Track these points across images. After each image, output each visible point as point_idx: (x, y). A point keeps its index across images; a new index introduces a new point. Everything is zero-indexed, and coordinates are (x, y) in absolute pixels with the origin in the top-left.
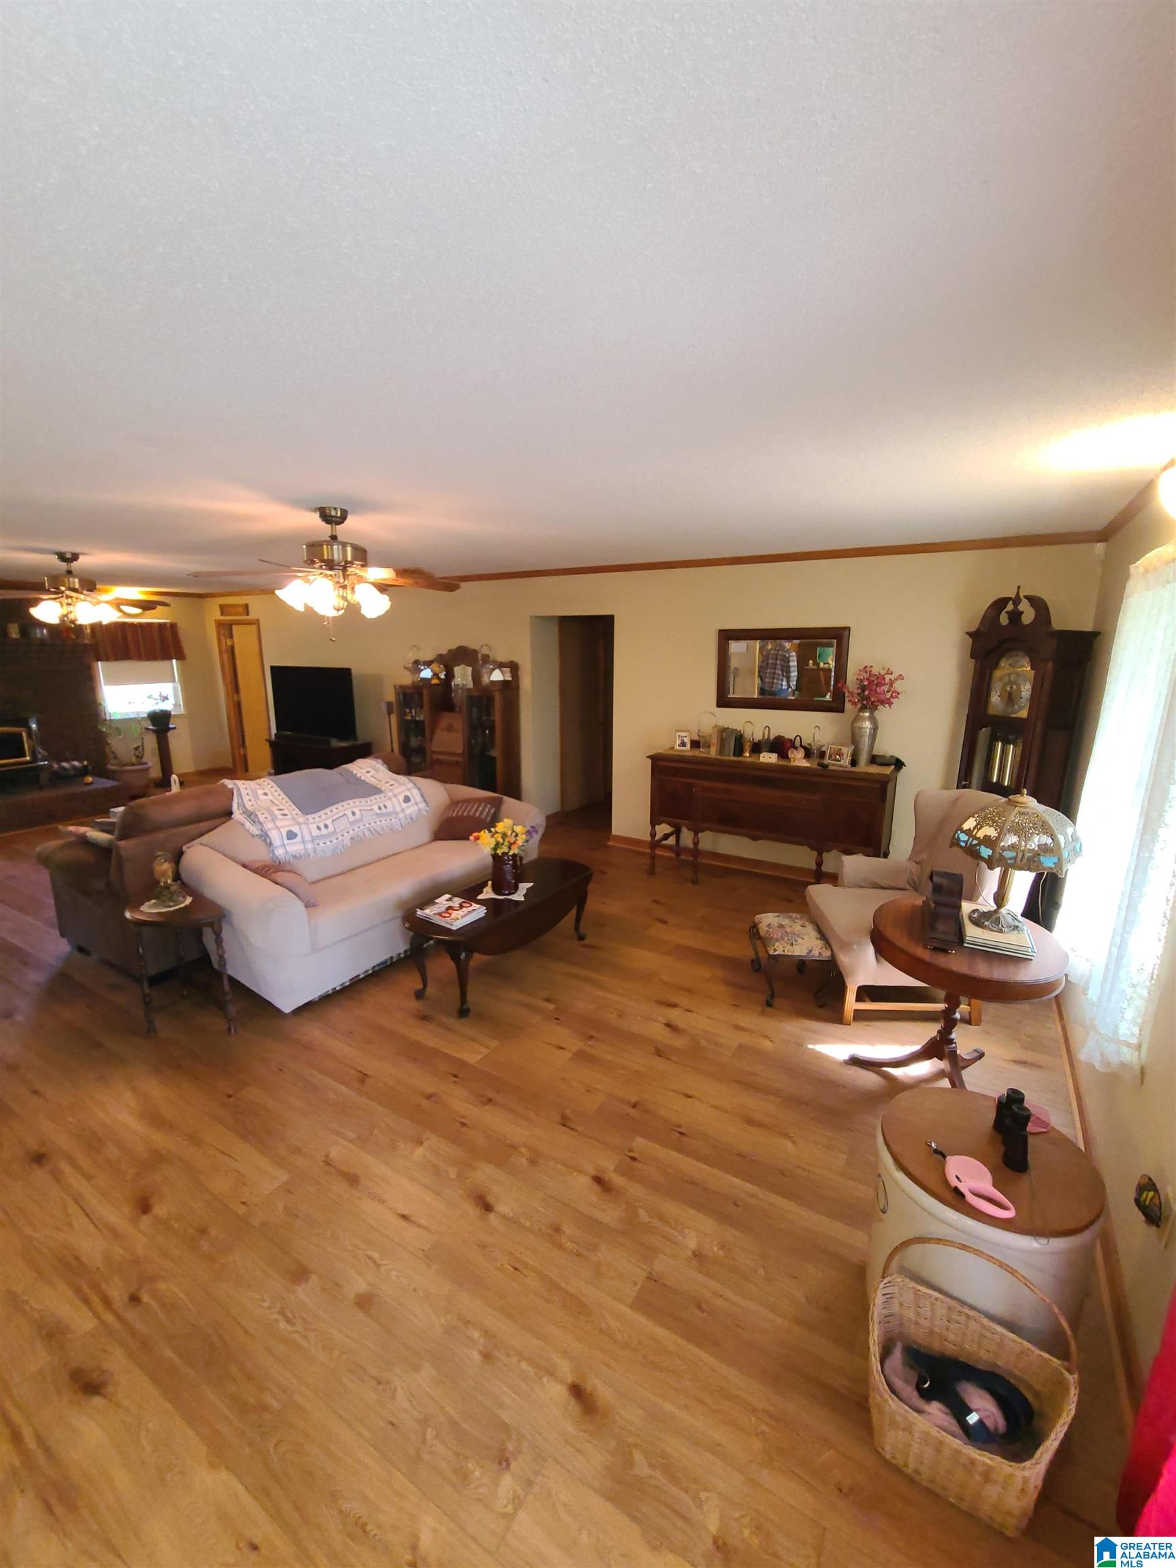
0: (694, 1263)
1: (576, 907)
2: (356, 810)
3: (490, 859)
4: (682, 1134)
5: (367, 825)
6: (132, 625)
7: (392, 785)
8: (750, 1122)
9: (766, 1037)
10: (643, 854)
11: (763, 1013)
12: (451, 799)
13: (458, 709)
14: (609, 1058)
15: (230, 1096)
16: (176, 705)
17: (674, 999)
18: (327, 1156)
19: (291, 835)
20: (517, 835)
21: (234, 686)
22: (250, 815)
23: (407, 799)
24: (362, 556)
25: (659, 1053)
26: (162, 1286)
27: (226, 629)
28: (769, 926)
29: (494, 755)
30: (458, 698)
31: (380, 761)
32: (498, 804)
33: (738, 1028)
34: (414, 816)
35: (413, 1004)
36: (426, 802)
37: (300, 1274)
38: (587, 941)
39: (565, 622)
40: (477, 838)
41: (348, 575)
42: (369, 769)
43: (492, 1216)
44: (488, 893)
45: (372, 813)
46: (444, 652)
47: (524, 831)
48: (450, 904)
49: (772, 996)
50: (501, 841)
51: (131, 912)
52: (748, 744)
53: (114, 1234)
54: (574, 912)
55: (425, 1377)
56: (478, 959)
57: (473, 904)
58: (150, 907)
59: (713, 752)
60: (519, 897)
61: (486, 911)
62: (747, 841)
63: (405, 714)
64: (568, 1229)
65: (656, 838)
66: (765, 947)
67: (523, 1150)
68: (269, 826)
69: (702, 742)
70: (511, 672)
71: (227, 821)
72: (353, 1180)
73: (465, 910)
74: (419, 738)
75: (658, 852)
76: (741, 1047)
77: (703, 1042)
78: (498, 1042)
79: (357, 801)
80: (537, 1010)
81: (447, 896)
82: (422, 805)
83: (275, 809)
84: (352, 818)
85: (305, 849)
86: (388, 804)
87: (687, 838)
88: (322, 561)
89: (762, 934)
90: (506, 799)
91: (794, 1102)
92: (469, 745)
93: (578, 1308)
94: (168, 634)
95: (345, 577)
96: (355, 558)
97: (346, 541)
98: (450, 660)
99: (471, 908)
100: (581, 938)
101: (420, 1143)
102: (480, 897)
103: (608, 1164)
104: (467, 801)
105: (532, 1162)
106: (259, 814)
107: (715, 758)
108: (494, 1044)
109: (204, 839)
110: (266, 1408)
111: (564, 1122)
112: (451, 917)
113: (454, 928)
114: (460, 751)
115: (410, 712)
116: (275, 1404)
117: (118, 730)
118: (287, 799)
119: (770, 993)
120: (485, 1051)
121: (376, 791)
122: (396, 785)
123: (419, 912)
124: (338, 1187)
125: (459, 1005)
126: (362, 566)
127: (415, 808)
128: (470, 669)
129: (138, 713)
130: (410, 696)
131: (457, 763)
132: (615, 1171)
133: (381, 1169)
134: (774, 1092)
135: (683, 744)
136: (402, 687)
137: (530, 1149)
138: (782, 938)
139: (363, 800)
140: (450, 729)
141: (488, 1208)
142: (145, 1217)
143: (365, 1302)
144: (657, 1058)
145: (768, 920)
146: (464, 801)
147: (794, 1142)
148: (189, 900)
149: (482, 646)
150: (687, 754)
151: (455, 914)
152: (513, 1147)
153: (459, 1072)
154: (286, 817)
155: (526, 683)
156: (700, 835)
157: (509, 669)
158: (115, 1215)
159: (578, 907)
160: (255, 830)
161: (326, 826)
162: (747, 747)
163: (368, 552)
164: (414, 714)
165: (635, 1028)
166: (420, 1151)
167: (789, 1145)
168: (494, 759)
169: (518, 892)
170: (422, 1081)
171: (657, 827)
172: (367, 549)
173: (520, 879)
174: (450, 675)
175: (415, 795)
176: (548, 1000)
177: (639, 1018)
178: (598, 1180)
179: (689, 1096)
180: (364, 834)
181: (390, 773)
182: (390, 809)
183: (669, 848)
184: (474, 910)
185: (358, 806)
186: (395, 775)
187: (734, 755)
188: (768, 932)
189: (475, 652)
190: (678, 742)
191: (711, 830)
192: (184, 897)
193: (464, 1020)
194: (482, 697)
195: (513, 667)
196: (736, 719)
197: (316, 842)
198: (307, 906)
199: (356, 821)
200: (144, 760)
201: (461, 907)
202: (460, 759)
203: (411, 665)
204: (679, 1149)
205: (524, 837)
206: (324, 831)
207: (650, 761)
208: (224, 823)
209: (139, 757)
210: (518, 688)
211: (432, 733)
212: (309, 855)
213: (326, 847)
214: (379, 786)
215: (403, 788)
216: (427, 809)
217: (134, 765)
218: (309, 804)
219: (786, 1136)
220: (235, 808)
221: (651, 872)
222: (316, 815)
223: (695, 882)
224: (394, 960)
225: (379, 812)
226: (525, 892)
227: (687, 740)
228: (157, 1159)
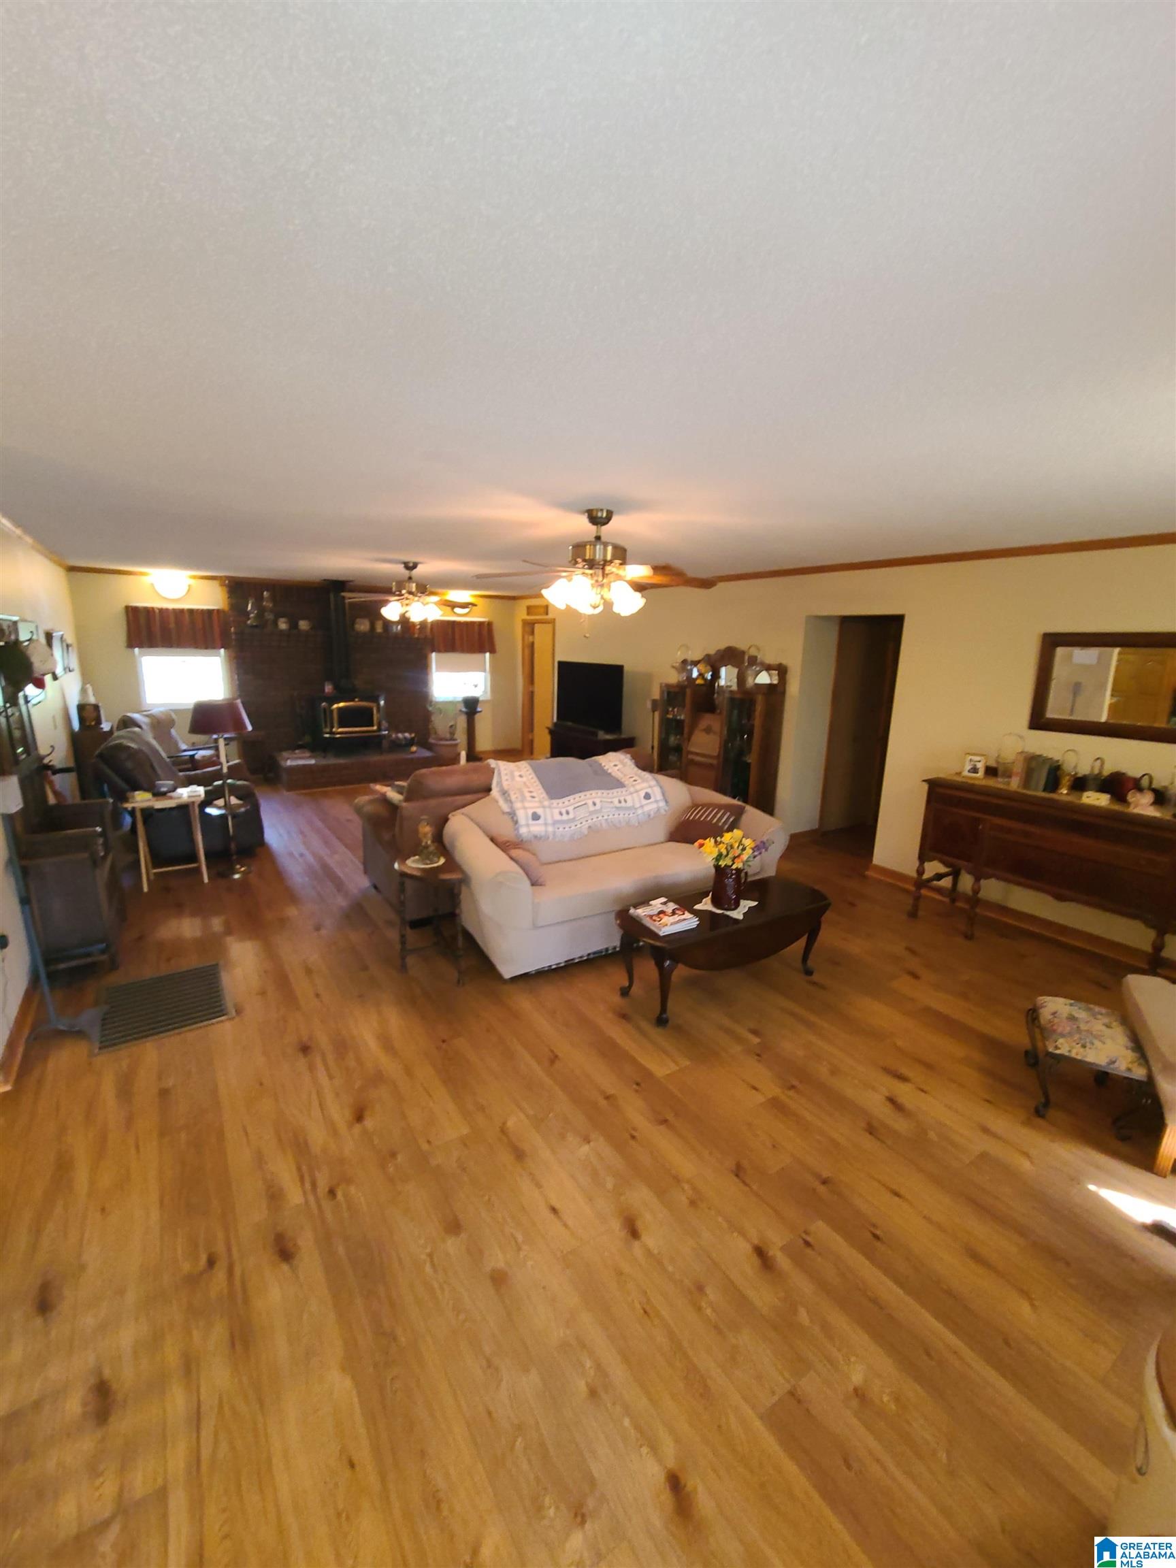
0: (855, 1403)
1: (805, 938)
2: (597, 801)
3: (713, 871)
4: (876, 1237)
5: (606, 817)
6: (459, 623)
7: (635, 781)
8: (975, 1256)
9: (1026, 1155)
10: (907, 891)
11: (1027, 1123)
12: (693, 800)
13: (718, 711)
14: (809, 1117)
15: (444, 1041)
16: (485, 692)
17: (904, 1071)
18: (504, 1123)
19: (536, 817)
20: (744, 849)
21: (530, 678)
22: (504, 793)
23: (647, 796)
24: (622, 555)
25: (871, 1130)
26: (352, 1190)
27: (529, 627)
28: (1054, 1014)
29: (749, 761)
30: (720, 700)
31: (629, 756)
32: (738, 813)
33: (985, 1130)
34: (652, 813)
35: (616, 999)
36: (667, 802)
37: (454, 1227)
38: (815, 977)
39: (847, 622)
40: (701, 846)
41: (607, 575)
42: (617, 763)
43: (636, 1244)
44: (706, 905)
45: (612, 805)
46: (712, 652)
47: (753, 845)
48: (664, 908)
49: (1047, 1104)
50: (724, 852)
51: (399, 864)
52: (1068, 778)
53: (335, 1132)
54: (801, 943)
55: (530, 1382)
56: (681, 972)
57: (686, 912)
58: (414, 861)
59: (1015, 784)
60: (737, 914)
61: (698, 923)
62: (1049, 899)
63: (667, 712)
64: (712, 1293)
65: (925, 876)
66: (1044, 1038)
67: (686, 1187)
68: (518, 805)
69: (1001, 769)
70: (779, 674)
71: (486, 796)
72: (519, 1155)
73: (676, 918)
74: (678, 737)
75: (924, 892)
76: (984, 1156)
77: (932, 1135)
78: (688, 1063)
79: (600, 792)
80: (739, 1039)
81: (663, 900)
82: (662, 804)
83: (525, 790)
84: (592, 808)
85: (546, 831)
86: (629, 798)
87: (966, 882)
88: (584, 560)
89: (1042, 1022)
90: (749, 808)
91: (1048, 1253)
92: (725, 746)
93: (699, 1387)
94: (485, 632)
95: (604, 575)
96: (614, 557)
97: (608, 541)
98: (715, 662)
99: (683, 917)
100: (809, 972)
101: (587, 1140)
102: (697, 907)
103: (776, 1240)
104: (707, 806)
105: (693, 1203)
106: (512, 793)
107: (1016, 792)
108: (686, 1063)
109: (463, 810)
110: (395, 1339)
111: (738, 1172)
112: (661, 922)
113: (661, 934)
114: (715, 754)
115: (673, 711)
116: (403, 1339)
117: (440, 711)
118: (538, 783)
119: (1043, 1100)
120: (674, 1068)
121: (619, 784)
122: (639, 781)
123: (632, 911)
124: (506, 1157)
125: (658, 1013)
126: (621, 564)
127: (654, 806)
128: (735, 671)
129: (455, 698)
130: (673, 695)
131: (711, 765)
132: (783, 1249)
133: (545, 1154)
134: (1021, 1231)
135: (975, 770)
136: (668, 686)
137: (694, 1189)
138: (1070, 1034)
139: (605, 792)
140: (708, 730)
141: (634, 1233)
142: (357, 1125)
143: (499, 1279)
144: (868, 1134)
145: (1054, 1007)
146: (703, 806)
147: (1032, 1305)
148: (442, 861)
149: (750, 648)
150: (977, 782)
151: (666, 919)
152: (677, 1180)
153: (643, 1081)
154: (534, 799)
155: (794, 688)
156: (983, 882)
157: (777, 672)
158: (339, 1114)
159: (808, 938)
160: (506, 808)
161: (568, 813)
162: (1066, 781)
163: (628, 550)
164: (676, 713)
165: (849, 1092)
166: (586, 1148)
167: (1025, 1309)
168: (749, 765)
169: (739, 909)
170: (604, 1078)
171: (927, 865)
172: (626, 547)
173: (742, 894)
174: (716, 676)
175: (656, 793)
176: (755, 1032)
177: (856, 1081)
178: (760, 1252)
179: (897, 1194)
180: (601, 824)
181: (636, 769)
182: (629, 804)
183: (939, 890)
184: (685, 920)
185: (599, 797)
186: (640, 771)
187: (1045, 790)
188: (1050, 1021)
189: (743, 653)
190: (968, 767)
191: (998, 878)
192: (439, 858)
193: (660, 1030)
194: (745, 699)
195: (782, 671)
196: (1052, 745)
197: (557, 826)
198: (533, 884)
199: (596, 812)
200: (456, 736)
201: (674, 913)
202: (715, 762)
203: (678, 664)
204: (869, 1254)
205: (751, 851)
206: (565, 817)
207: (926, 786)
208: (481, 798)
209: (452, 734)
210: (783, 693)
211: (691, 734)
212: (548, 838)
213: (566, 831)
214: (623, 780)
215: (645, 785)
216: (667, 808)
217: (447, 740)
218: (556, 790)
219: (1025, 1294)
220: (494, 785)
221: (913, 914)
222: (561, 801)
223: (969, 937)
224: (610, 952)
225: (619, 805)
226: (746, 910)
227: (981, 766)
228: (378, 1078)
